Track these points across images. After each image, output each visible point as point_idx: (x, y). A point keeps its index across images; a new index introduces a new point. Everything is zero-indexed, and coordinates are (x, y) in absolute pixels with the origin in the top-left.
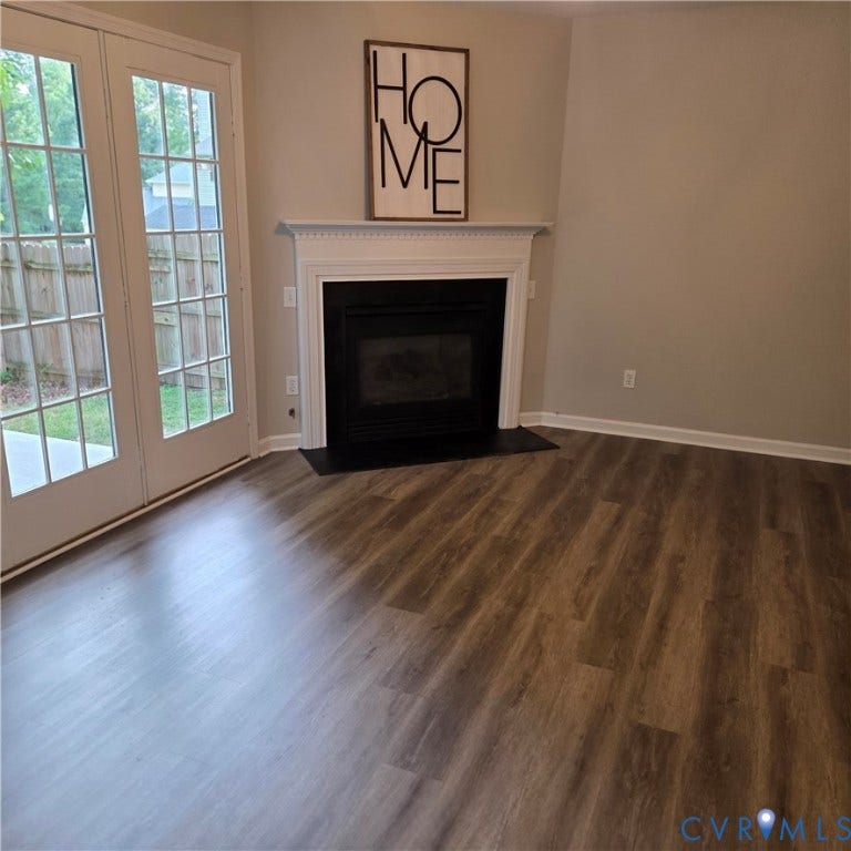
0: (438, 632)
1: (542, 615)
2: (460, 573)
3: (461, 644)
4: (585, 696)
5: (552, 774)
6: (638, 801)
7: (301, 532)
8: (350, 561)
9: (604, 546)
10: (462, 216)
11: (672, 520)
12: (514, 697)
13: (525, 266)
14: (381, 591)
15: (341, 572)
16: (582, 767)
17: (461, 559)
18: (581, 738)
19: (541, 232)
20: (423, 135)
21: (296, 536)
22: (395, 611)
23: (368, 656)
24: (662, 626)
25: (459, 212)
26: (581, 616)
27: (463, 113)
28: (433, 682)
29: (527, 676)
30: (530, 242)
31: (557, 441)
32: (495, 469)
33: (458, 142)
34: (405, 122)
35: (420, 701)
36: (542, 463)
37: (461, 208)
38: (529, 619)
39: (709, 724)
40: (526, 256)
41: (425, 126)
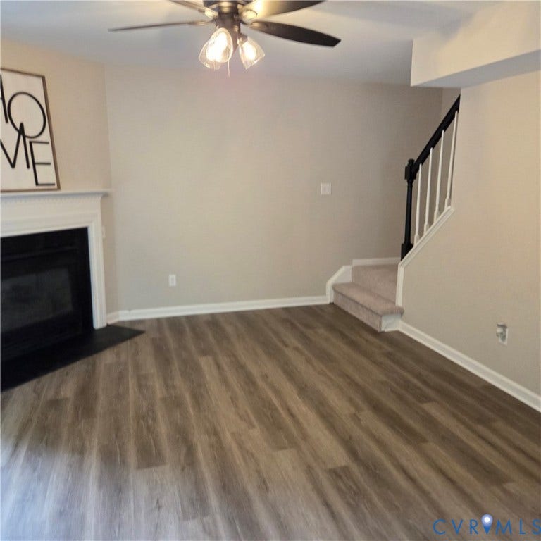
0: (186, 470)
1: (233, 434)
2: (163, 428)
3: (207, 472)
4: (294, 468)
5: (319, 517)
6: (362, 506)
7: (16, 446)
8: (80, 451)
9: (225, 382)
10: (56, 187)
11: (242, 356)
12: (264, 486)
13: (99, 218)
14: (124, 462)
15: (81, 462)
16: (327, 505)
17: (154, 419)
18: (313, 490)
19: (105, 195)
20: (21, 131)
21: (15, 450)
22: (147, 470)
23: (159, 508)
24: (292, 415)
25: (54, 185)
26: (252, 426)
27: (46, 118)
28: (214, 501)
29: (258, 472)
30: (99, 203)
31: (140, 327)
32: (118, 355)
33: (46, 137)
34: (7, 121)
35: (218, 517)
36: (143, 345)
37: (54, 180)
38: (228, 439)
39: (353, 453)
40: (98, 211)
41: (22, 125)
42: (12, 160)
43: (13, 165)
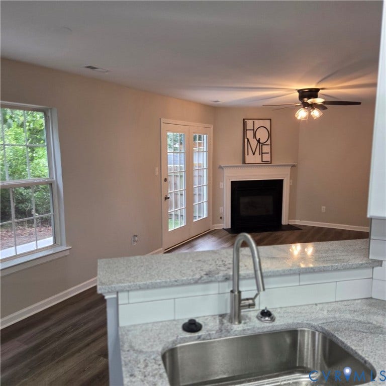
10: (270, 162)
13: (289, 176)
19: (293, 166)
20: (259, 141)
27: (270, 135)
30: (290, 169)
31: (301, 228)
33: (268, 142)
34: (254, 138)
36: (297, 233)
37: (270, 160)
40: (289, 173)
41: (259, 139)
42: (254, 152)
43: (254, 154)
